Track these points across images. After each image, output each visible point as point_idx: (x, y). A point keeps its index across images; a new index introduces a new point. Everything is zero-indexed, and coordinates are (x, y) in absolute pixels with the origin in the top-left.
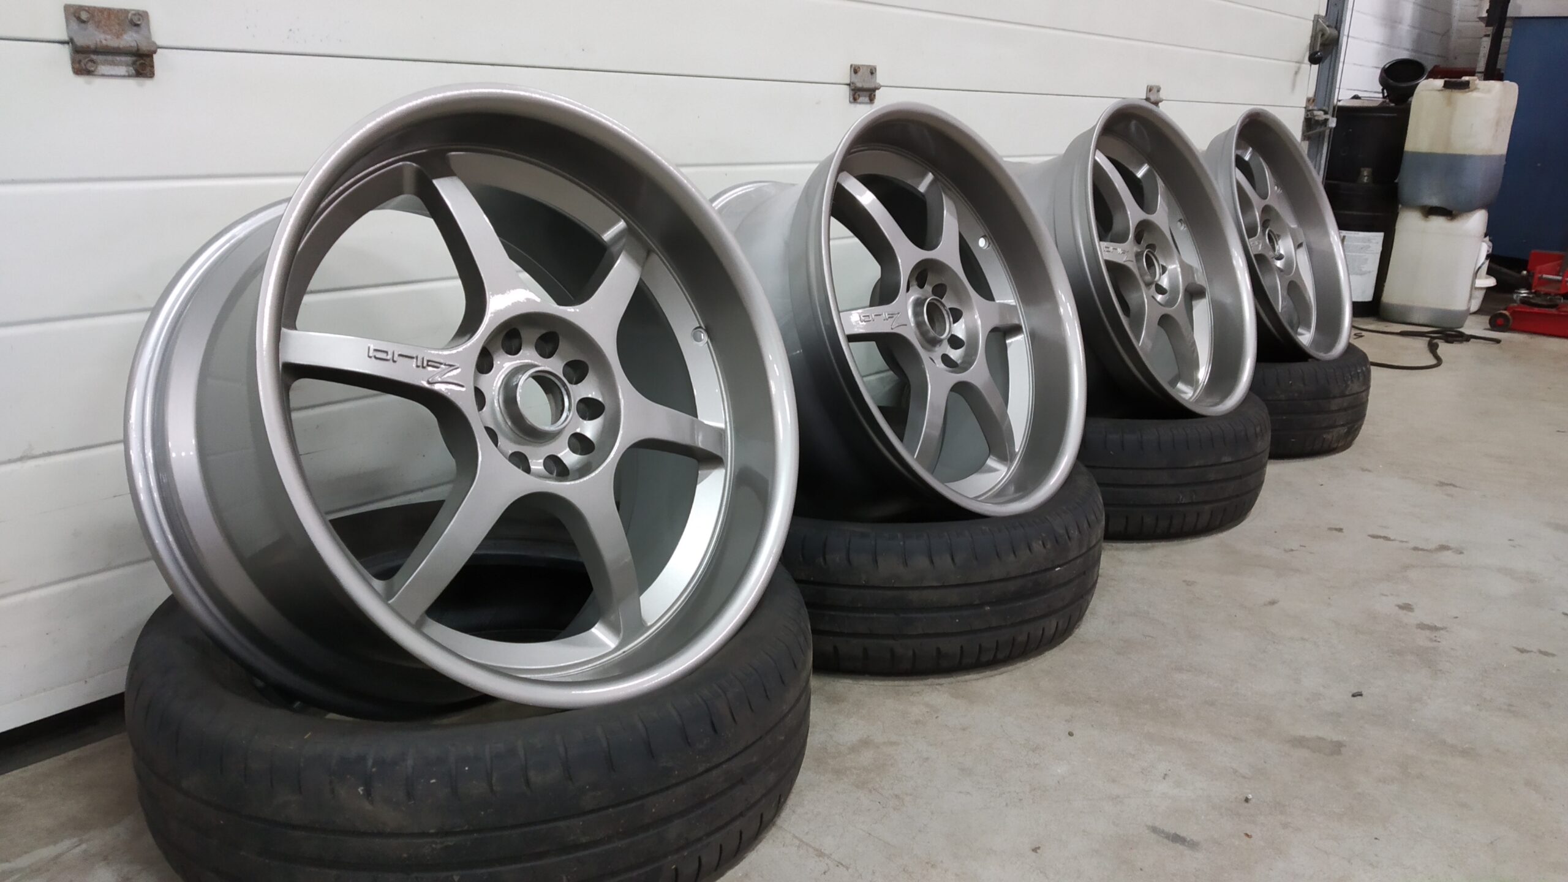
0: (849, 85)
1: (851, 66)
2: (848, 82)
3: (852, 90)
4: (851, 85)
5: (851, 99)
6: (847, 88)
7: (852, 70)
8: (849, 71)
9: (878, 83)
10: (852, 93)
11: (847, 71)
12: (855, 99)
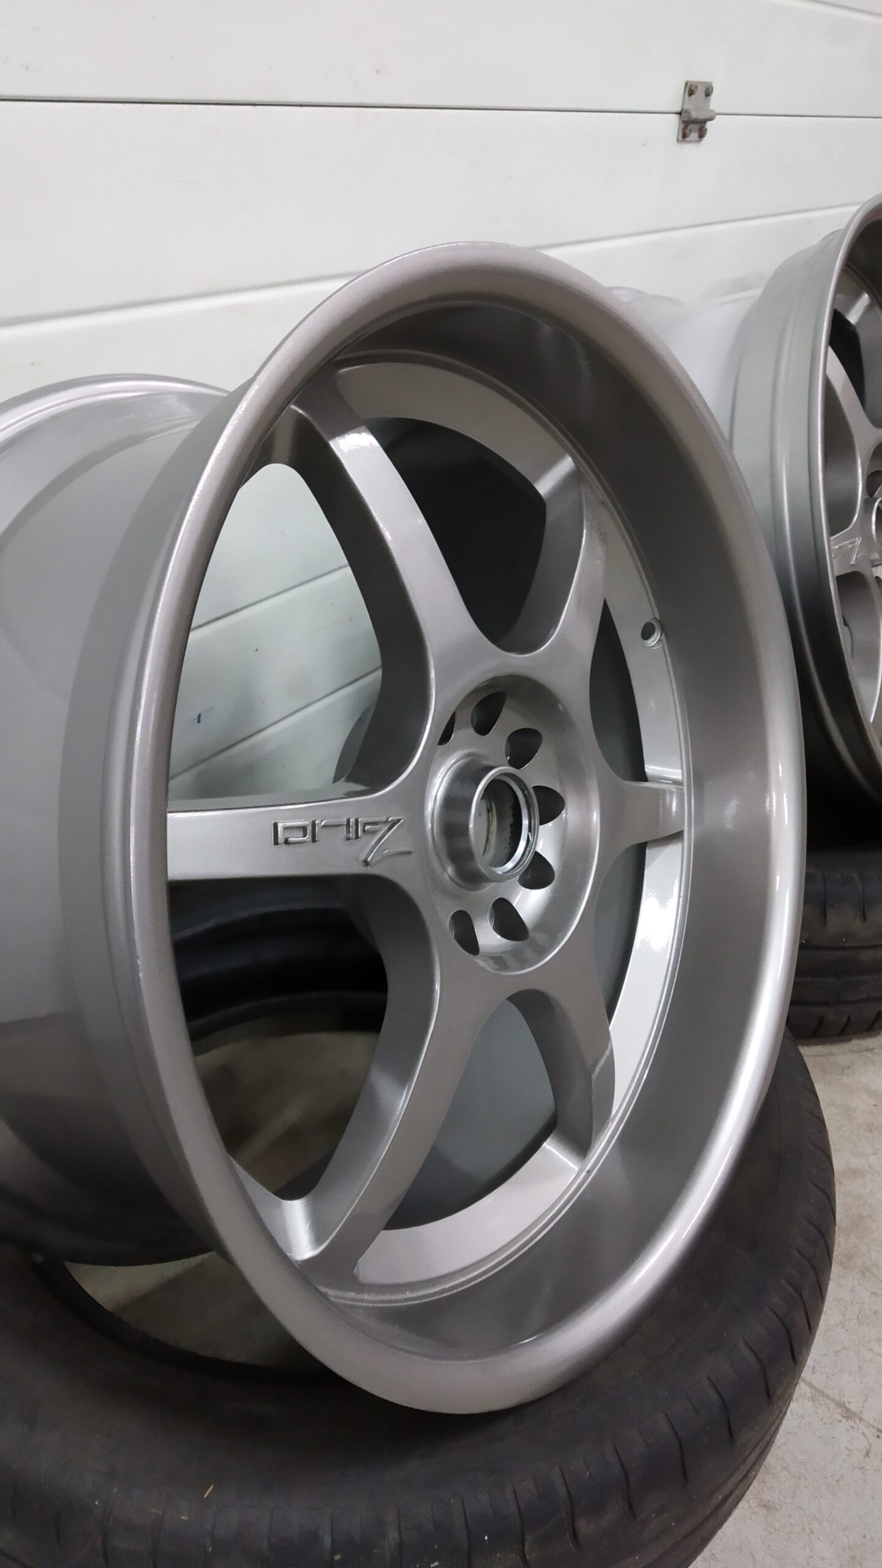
0: (680, 113)
1: (686, 84)
2: (679, 109)
3: (684, 122)
4: (683, 114)
5: (681, 136)
6: (676, 117)
7: (687, 91)
8: (683, 92)
9: (712, 111)
10: (682, 126)
11: (680, 89)
12: (684, 136)
